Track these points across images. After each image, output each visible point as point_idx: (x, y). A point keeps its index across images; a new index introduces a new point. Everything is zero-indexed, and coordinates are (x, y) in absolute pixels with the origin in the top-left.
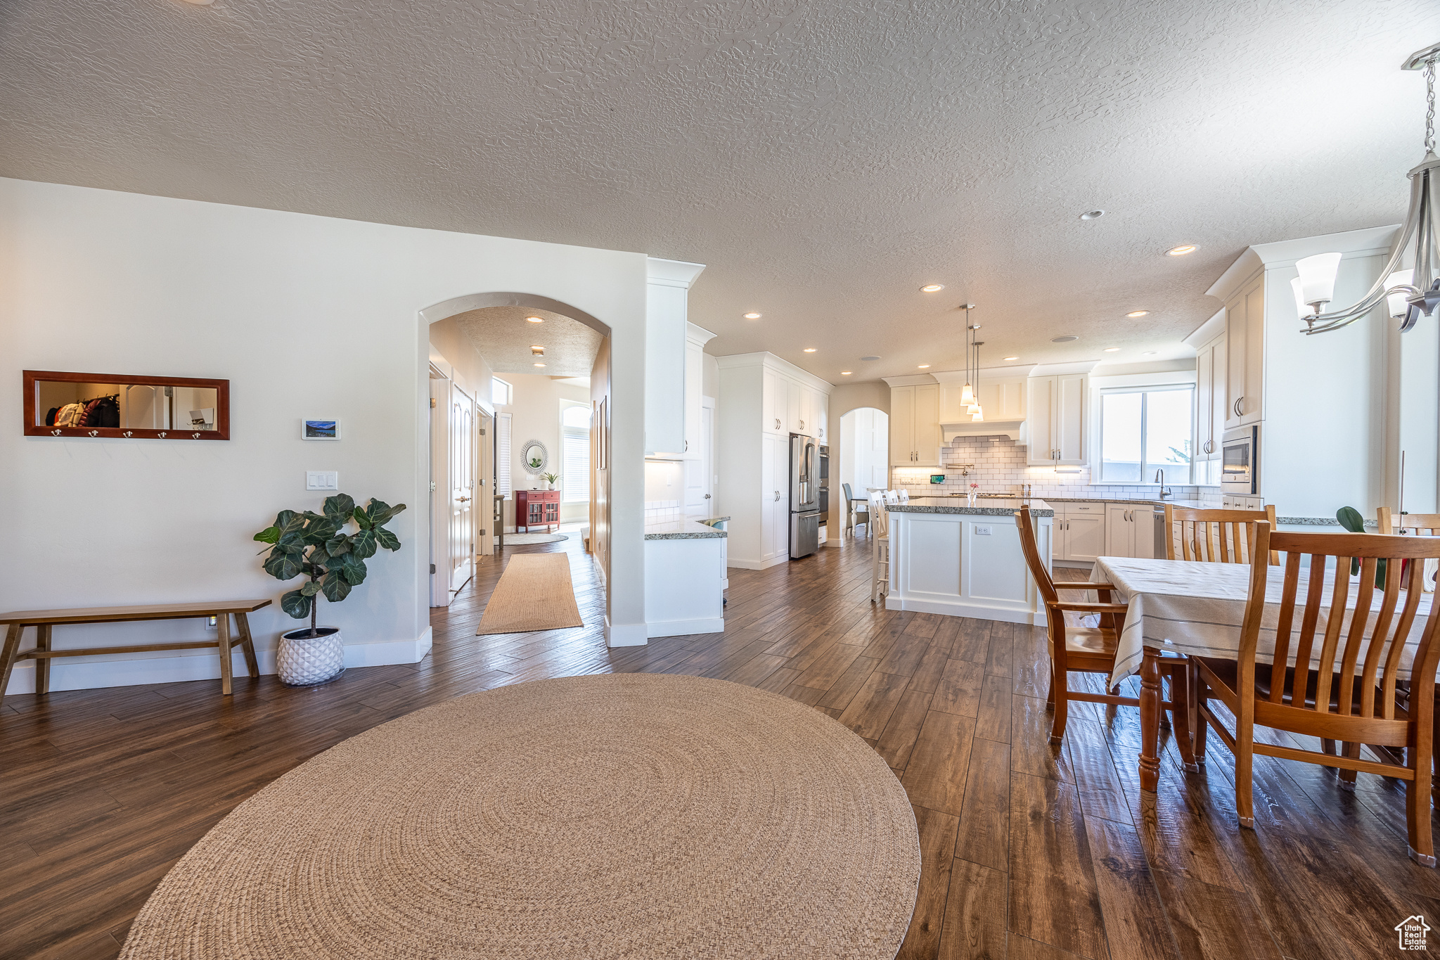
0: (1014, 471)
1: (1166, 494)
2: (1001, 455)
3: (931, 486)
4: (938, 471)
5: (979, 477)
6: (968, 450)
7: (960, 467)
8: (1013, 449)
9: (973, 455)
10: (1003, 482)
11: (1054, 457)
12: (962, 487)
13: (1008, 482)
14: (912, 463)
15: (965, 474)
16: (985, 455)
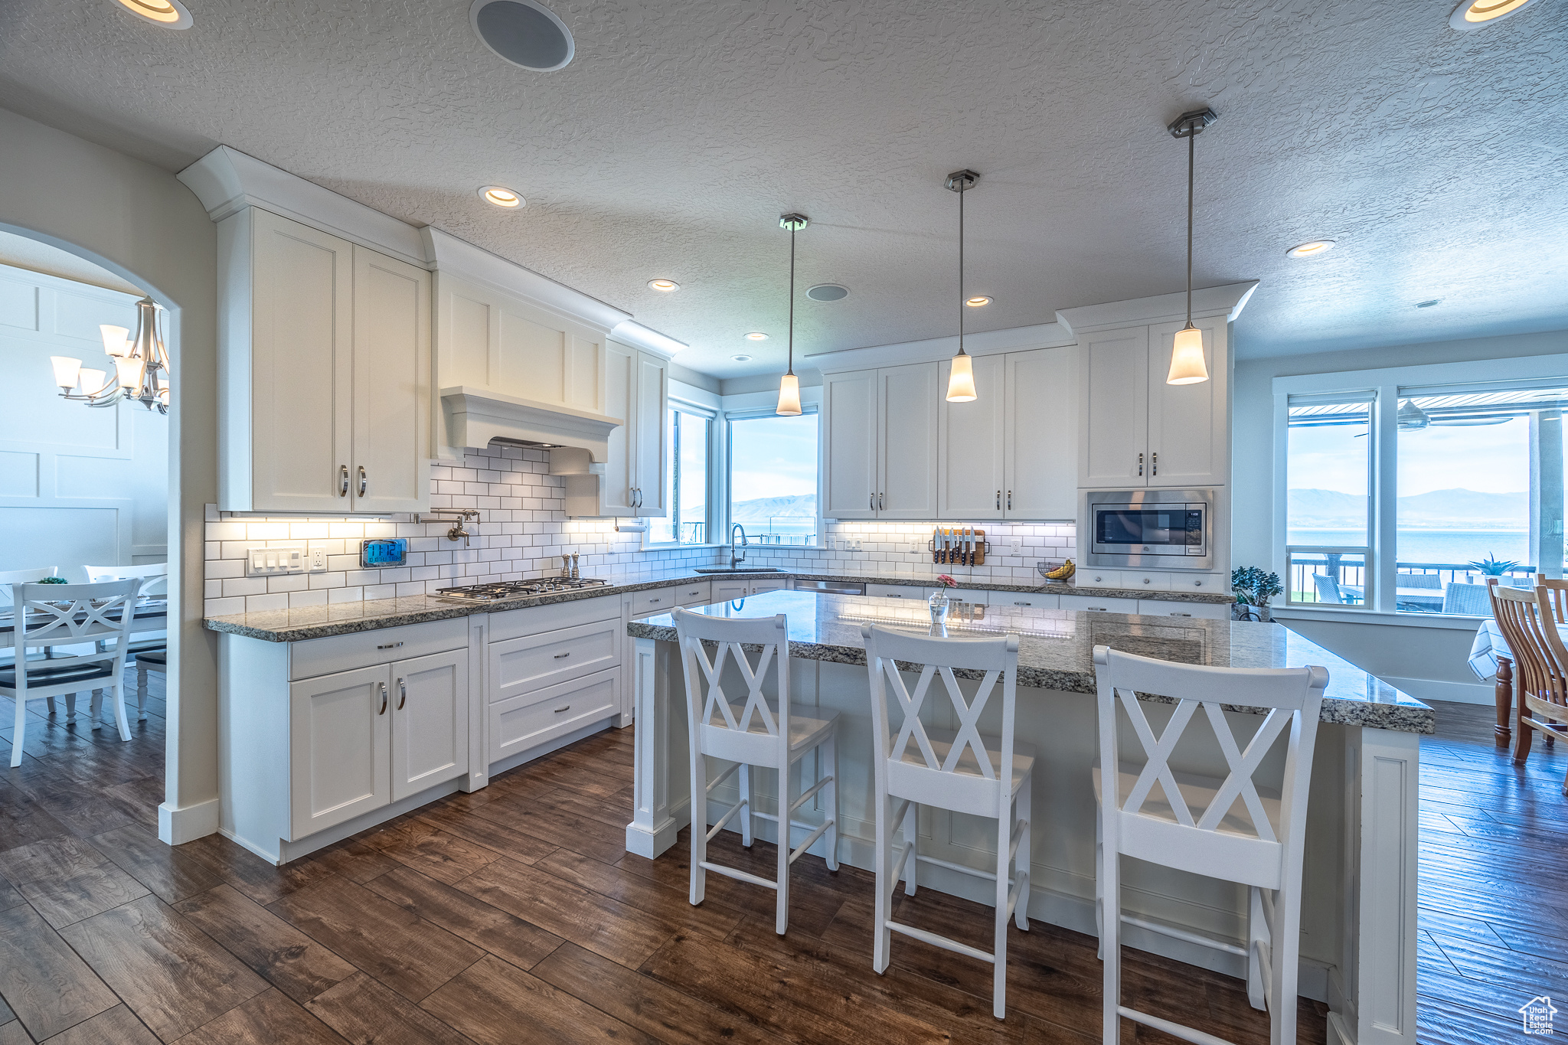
0: (548, 528)
1: (740, 560)
2: (525, 491)
3: (358, 575)
4: (380, 530)
5: (483, 542)
6: (461, 474)
7: (443, 517)
8: (547, 481)
9: (471, 488)
10: (531, 553)
11: (633, 503)
12: (446, 572)
13: (536, 552)
14: (344, 504)
15: (454, 535)
16: (497, 490)
